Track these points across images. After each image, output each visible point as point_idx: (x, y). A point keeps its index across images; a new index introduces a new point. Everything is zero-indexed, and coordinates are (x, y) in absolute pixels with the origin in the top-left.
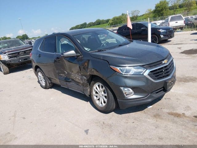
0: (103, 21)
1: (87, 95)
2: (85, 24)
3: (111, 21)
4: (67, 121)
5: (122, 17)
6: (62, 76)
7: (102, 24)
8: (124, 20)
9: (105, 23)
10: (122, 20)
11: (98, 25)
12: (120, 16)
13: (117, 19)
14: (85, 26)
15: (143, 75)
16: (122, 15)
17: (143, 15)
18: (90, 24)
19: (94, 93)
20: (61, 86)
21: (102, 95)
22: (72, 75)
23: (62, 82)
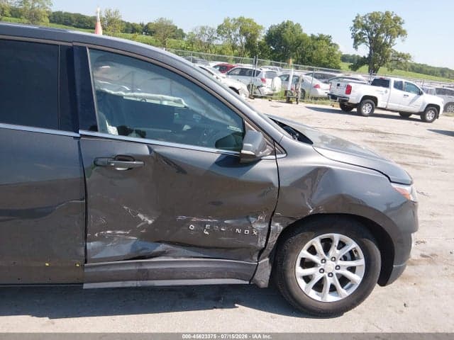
6: (111, 239)
19: (299, 269)
20: (86, 286)
21: (338, 267)
22: (192, 227)
23: (104, 269)
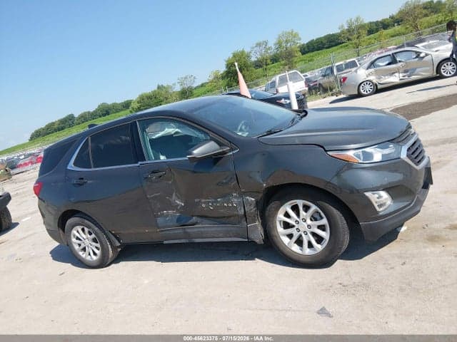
0: (114, 105)
1: (257, 241)
2: (71, 118)
3: (136, 103)
4: (248, 311)
5: (159, 93)
6: (167, 216)
7: (114, 113)
8: (167, 99)
9: (122, 110)
10: (161, 98)
11: (104, 115)
12: (155, 91)
13: (149, 97)
14: (70, 122)
15: (399, 158)
16: (159, 87)
17: (202, 85)
18: (82, 117)
19: (280, 229)
20: (165, 242)
21: (309, 226)
22: (204, 205)
23: (168, 232)
